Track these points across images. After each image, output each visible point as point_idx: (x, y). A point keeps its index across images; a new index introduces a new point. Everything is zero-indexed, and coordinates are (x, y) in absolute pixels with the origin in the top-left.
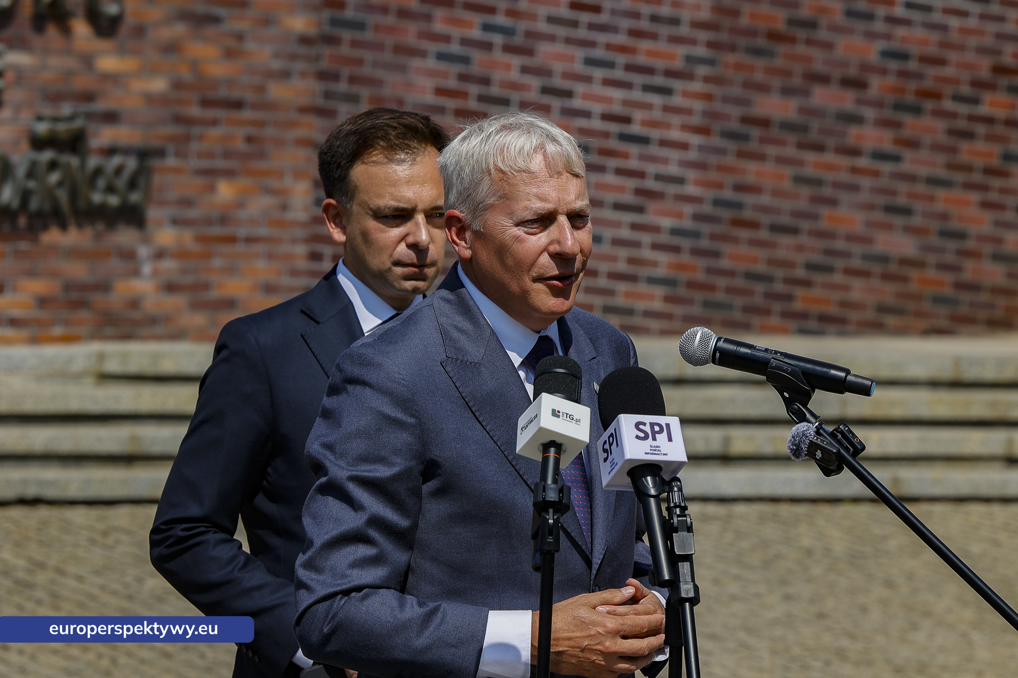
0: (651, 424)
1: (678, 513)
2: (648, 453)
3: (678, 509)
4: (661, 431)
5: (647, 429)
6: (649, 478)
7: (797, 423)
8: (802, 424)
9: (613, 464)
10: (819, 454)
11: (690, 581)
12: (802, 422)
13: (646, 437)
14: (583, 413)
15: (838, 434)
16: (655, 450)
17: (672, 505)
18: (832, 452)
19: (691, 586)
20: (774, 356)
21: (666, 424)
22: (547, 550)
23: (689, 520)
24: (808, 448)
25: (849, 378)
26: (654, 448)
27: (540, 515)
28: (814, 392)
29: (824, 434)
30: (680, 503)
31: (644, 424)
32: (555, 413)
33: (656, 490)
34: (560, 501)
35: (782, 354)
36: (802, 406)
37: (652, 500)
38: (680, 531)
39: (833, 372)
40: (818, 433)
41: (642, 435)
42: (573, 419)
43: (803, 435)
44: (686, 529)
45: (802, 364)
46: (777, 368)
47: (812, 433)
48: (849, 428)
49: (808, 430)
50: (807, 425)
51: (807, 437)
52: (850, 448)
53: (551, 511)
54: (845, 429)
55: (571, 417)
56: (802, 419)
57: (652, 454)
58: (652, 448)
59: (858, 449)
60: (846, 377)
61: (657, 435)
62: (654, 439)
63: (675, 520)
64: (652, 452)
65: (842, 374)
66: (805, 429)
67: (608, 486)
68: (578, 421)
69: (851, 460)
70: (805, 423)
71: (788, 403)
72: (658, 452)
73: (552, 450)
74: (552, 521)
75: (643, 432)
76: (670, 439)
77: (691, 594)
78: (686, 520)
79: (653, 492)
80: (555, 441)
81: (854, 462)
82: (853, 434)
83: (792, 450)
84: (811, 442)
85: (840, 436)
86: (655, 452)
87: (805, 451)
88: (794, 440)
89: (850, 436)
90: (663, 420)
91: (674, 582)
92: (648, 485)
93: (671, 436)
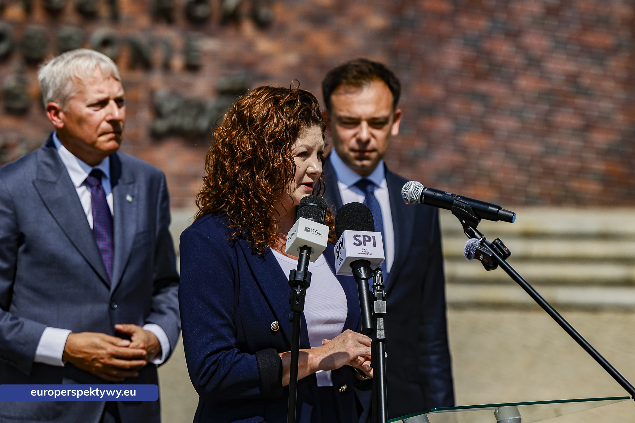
0: (363, 236)
1: (379, 289)
2: (360, 254)
3: (379, 287)
5: (361, 239)
6: (362, 268)
7: (470, 238)
9: (341, 260)
10: (481, 256)
11: (383, 329)
12: (472, 238)
14: (325, 230)
15: (494, 245)
16: (365, 252)
17: (375, 284)
18: (489, 255)
19: (383, 332)
20: (456, 198)
22: (296, 310)
25: (500, 212)
28: (480, 220)
29: (486, 245)
30: (380, 283)
31: (360, 236)
32: (307, 229)
33: (365, 275)
34: (304, 280)
35: (461, 197)
36: (473, 228)
37: (363, 281)
38: (379, 300)
39: (491, 208)
40: (481, 244)
41: (358, 243)
42: (318, 233)
43: (472, 245)
44: (382, 299)
45: (472, 203)
46: (458, 205)
47: (477, 244)
48: (501, 242)
49: (475, 243)
50: (475, 240)
51: (474, 246)
52: (501, 253)
53: (299, 287)
54: (498, 242)
55: (316, 232)
56: (472, 236)
57: (363, 254)
58: (363, 251)
59: (506, 255)
60: (498, 211)
62: (365, 245)
63: (376, 293)
64: (363, 253)
65: (496, 209)
66: (473, 242)
68: (321, 234)
69: (502, 261)
71: (465, 226)
72: (367, 253)
73: (305, 251)
74: (299, 293)
75: (358, 241)
76: (375, 245)
78: (382, 293)
80: (306, 246)
81: (503, 262)
82: (504, 245)
83: (466, 254)
84: (477, 250)
85: (495, 246)
86: (365, 253)
87: (474, 255)
88: (468, 249)
89: (502, 246)
90: (370, 234)
91: (373, 330)
92: (361, 272)
93: (375, 244)
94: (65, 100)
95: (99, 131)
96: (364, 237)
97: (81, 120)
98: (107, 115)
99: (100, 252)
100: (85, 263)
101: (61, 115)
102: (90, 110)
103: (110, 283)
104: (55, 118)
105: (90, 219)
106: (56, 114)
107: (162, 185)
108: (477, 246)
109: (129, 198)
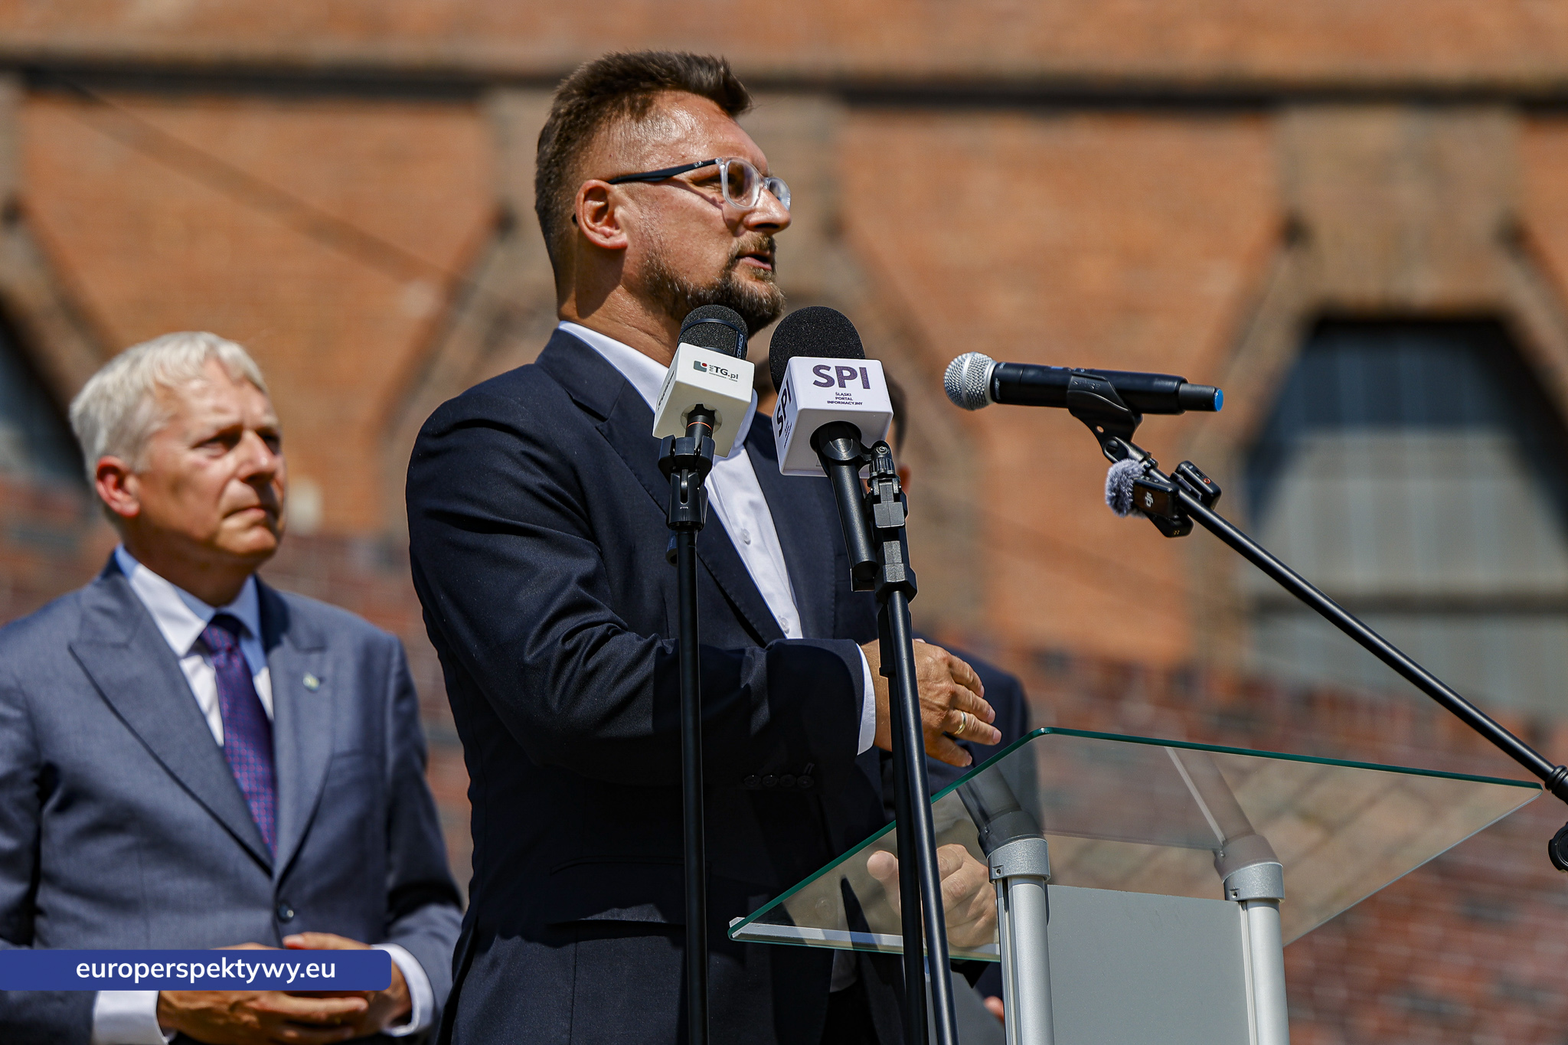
0: (837, 368)
2: (832, 402)
5: (833, 374)
6: (840, 442)
7: (1116, 463)
8: (1123, 463)
9: (788, 430)
11: (900, 563)
12: (1121, 460)
14: (743, 368)
15: (1179, 476)
16: (843, 399)
17: (875, 474)
19: (901, 569)
20: (1076, 373)
22: (681, 523)
24: (1133, 493)
25: (1183, 388)
26: (842, 396)
29: (1157, 475)
30: (886, 471)
31: (828, 368)
32: (699, 366)
33: (849, 456)
34: (698, 458)
36: (1124, 440)
37: (845, 468)
38: (884, 501)
39: (1158, 383)
40: (1147, 472)
41: (824, 381)
42: (726, 374)
43: (1125, 475)
44: (892, 498)
46: (1081, 387)
47: (1138, 472)
48: (1194, 467)
49: (1129, 468)
50: (1130, 462)
51: (1129, 475)
52: (1199, 493)
53: (686, 470)
54: (1189, 469)
55: (723, 371)
56: (1123, 456)
57: (839, 402)
58: (838, 397)
59: (1211, 494)
60: (1178, 388)
62: (842, 385)
63: (876, 485)
64: (838, 400)
65: (1171, 384)
66: (1124, 468)
68: (735, 377)
69: (1198, 506)
70: (1127, 461)
71: (1103, 439)
72: (848, 401)
74: (686, 484)
75: (824, 378)
76: (866, 385)
79: (845, 458)
80: (703, 404)
81: (1207, 512)
82: (1201, 474)
83: (1111, 499)
84: (1136, 484)
85: (1181, 477)
86: (843, 401)
87: (1129, 498)
88: (1113, 482)
89: (1196, 477)
90: (856, 364)
91: (877, 565)
92: (838, 448)
93: (868, 382)
94: (138, 443)
95: (225, 504)
96: (839, 370)
97: (178, 484)
98: (240, 465)
99: (244, 797)
100: (205, 818)
101: (131, 483)
102: (199, 456)
103: (272, 859)
104: (119, 495)
105: (215, 723)
106: (120, 485)
107: (396, 659)
108: (1135, 473)
109: (310, 681)
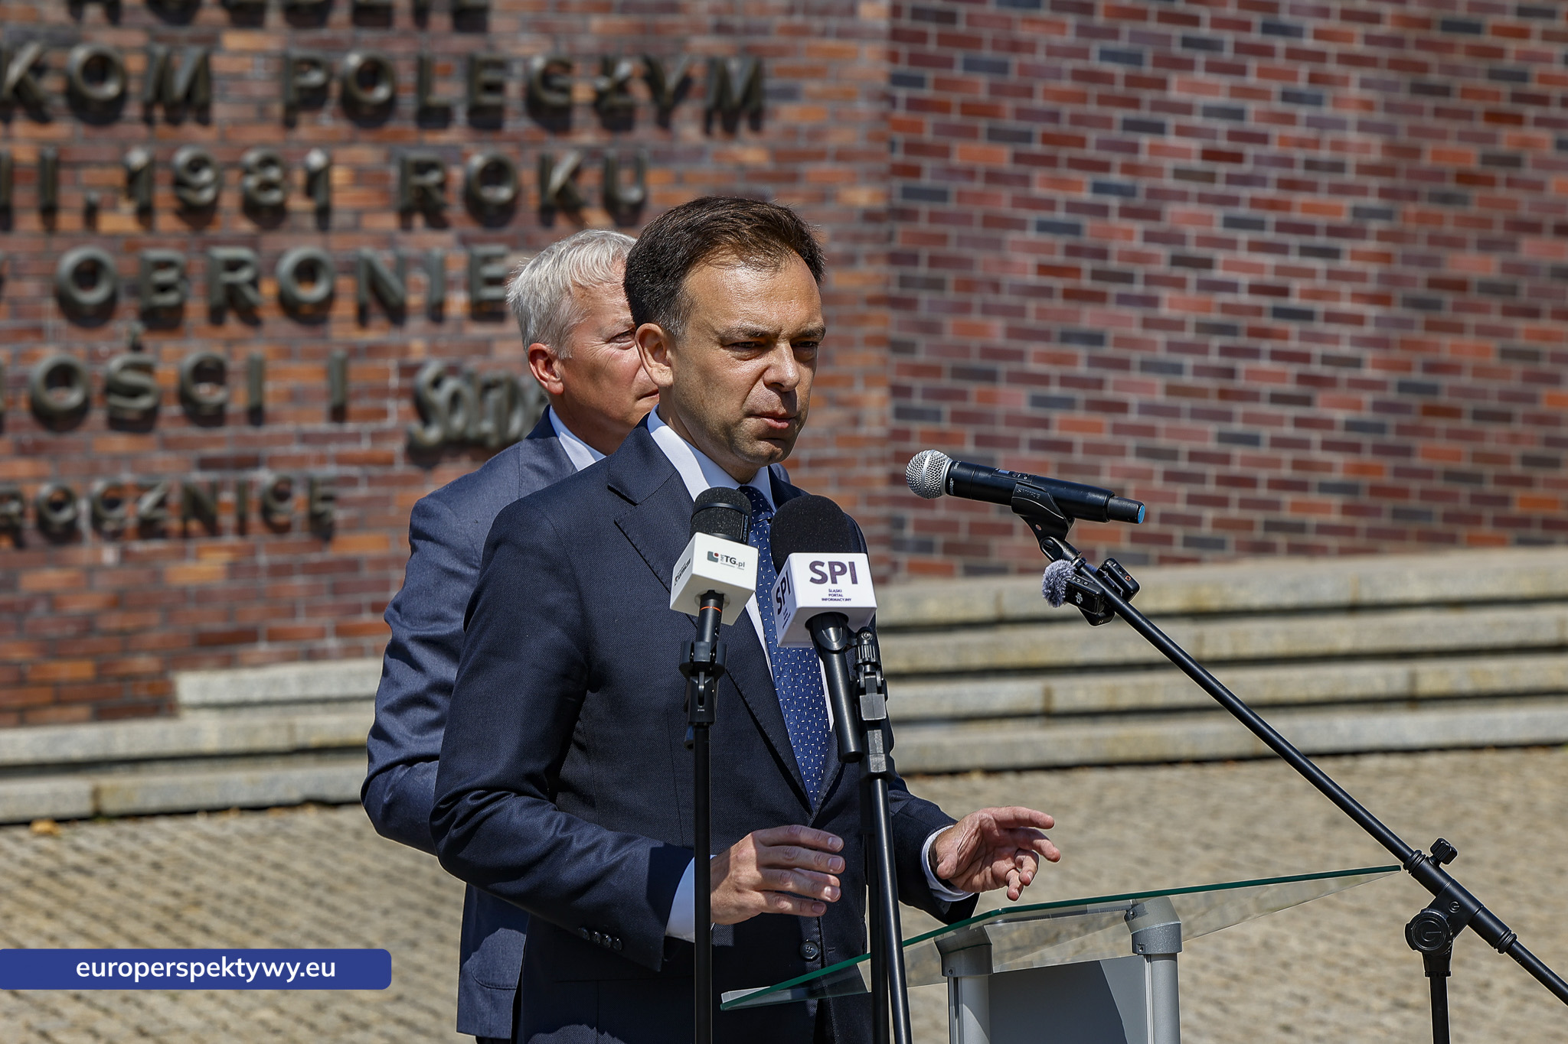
0: (830, 563)
1: (868, 670)
2: (826, 600)
3: (868, 666)
4: (843, 571)
5: (826, 569)
6: (831, 630)
7: (1053, 561)
8: (1058, 562)
9: (787, 615)
10: (1079, 597)
11: (882, 752)
12: (1058, 560)
13: (824, 580)
14: (749, 555)
15: (1104, 572)
16: (835, 595)
17: (860, 661)
18: (1094, 593)
19: (883, 758)
20: (1020, 480)
21: (849, 563)
22: (698, 723)
23: (879, 678)
24: (1066, 591)
25: (1112, 501)
26: (834, 593)
27: (688, 679)
28: (1072, 521)
29: (1087, 573)
30: (870, 659)
31: (822, 564)
32: (712, 557)
33: (839, 645)
34: (713, 659)
35: (1029, 477)
36: (1058, 540)
37: (835, 656)
38: (869, 692)
39: (1091, 495)
40: (1078, 571)
41: (819, 577)
42: (735, 563)
43: (1059, 575)
44: (876, 690)
45: (1053, 488)
46: (1023, 494)
47: (1069, 571)
48: (1117, 564)
49: (1065, 569)
50: (1064, 563)
51: (1063, 577)
52: (1120, 588)
53: (702, 674)
54: (1112, 565)
55: (731, 560)
56: (1058, 555)
57: (831, 600)
58: (831, 593)
59: (1130, 590)
60: (1107, 501)
61: (838, 577)
62: (834, 581)
63: (862, 679)
64: (831, 597)
65: (1102, 498)
66: (1061, 568)
67: (783, 643)
68: (742, 565)
69: (1122, 603)
70: (1061, 561)
71: (1042, 537)
72: (839, 598)
73: (712, 602)
74: (703, 687)
75: (819, 574)
76: (855, 581)
77: (883, 768)
78: (876, 677)
79: (836, 646)
80: (714, 591)
81: (1124, 605)
82: (1124, 572)
83: (1047, 594)
84: (1069, 583)
85: (1107, 574)
87: (1063, 594)
88: (1050, 582)
89: (1119, 574)
90: (845, 558)
91: (862, 756)
92: (830, 638)
93: (856, 579)
96: (832, 565)
108: (1068, 575)
